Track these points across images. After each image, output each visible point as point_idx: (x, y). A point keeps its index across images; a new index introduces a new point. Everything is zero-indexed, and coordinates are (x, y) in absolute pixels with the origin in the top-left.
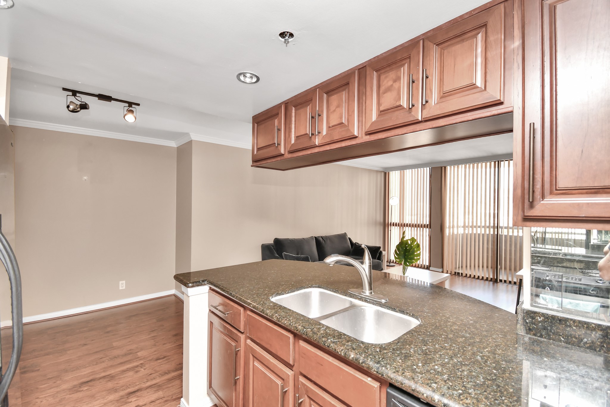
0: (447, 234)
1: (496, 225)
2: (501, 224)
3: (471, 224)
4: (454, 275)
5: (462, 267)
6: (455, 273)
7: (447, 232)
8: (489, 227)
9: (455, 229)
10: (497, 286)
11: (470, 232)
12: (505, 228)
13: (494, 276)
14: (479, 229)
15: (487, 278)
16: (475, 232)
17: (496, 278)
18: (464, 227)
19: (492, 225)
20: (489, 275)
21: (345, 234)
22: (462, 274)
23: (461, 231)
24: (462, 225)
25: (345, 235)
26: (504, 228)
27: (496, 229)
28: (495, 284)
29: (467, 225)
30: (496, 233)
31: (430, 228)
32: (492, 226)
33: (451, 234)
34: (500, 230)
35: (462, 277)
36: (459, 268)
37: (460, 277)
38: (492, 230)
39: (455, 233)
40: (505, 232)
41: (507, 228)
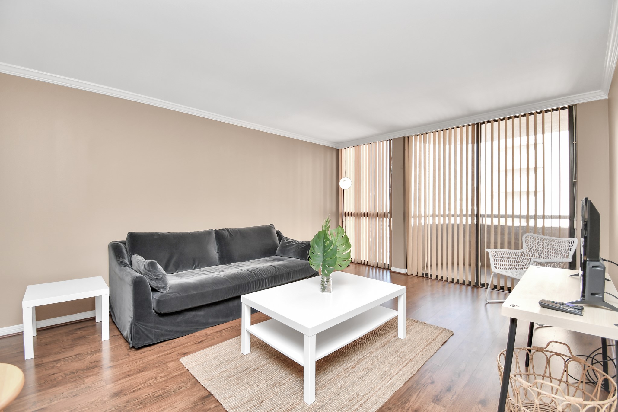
0: (413, 225)
1: (476, 213)
2: (482, 212)
3: (442, 213)
4: (421, 278)
5: (431, 266)
6: (423, 274)
7: (412, 222)
8: (465, 216)
9: (423, 219)
10: (478, 292)
11: (442, 222)
12: (488, 216)
13: (473, 278)
14: (453, 219)
15: (464, 281)
16: (447, 222)
17: (475, 281)
18: (434, 216)
19: (470, 212)
20: (466, 277)
21: (271, 225)
22: (431, 275)
23: (431, 221)
24: (431, 213)
25: (271, 227)
26: (486, 216)
27: (476, 218)
28: (475, 290)
29: (437, 213)
30: (476, 223)
31: (391, 216)
32: (469, 215)
33: (417, 225)
34: (480, 219)
35: (431, 279)
36: (427, 267)
37: (428, 279)
38: (470, 219)
39: (423, 223)
40: (487, 221)
41: (491, 216)
